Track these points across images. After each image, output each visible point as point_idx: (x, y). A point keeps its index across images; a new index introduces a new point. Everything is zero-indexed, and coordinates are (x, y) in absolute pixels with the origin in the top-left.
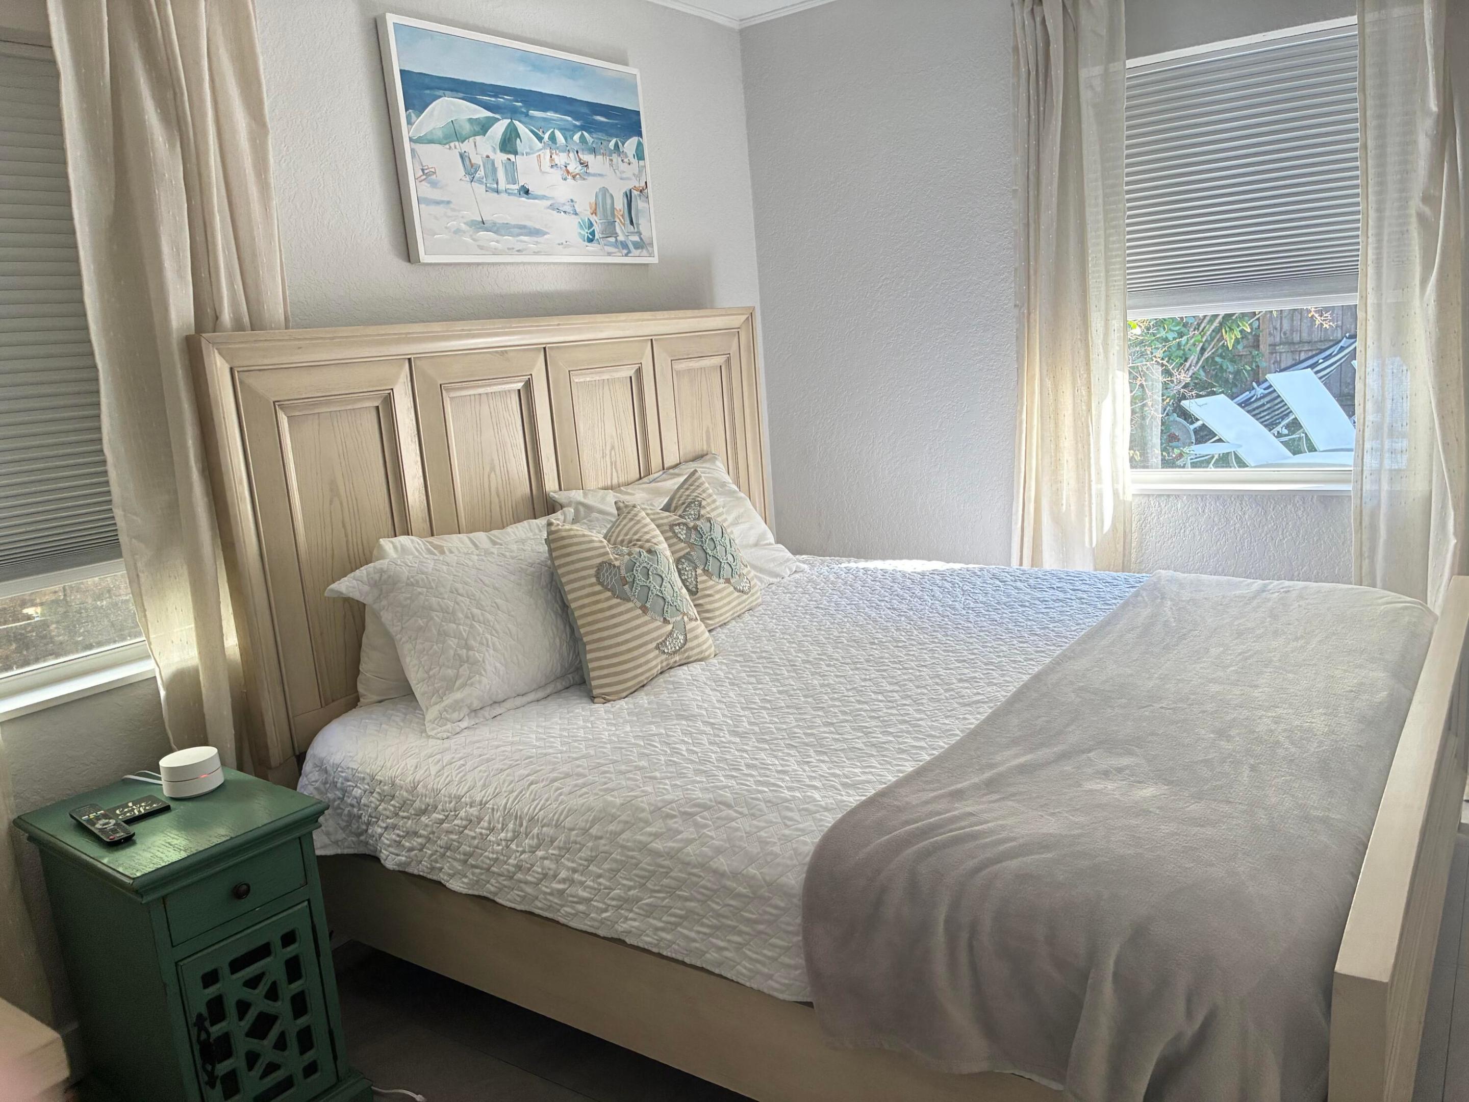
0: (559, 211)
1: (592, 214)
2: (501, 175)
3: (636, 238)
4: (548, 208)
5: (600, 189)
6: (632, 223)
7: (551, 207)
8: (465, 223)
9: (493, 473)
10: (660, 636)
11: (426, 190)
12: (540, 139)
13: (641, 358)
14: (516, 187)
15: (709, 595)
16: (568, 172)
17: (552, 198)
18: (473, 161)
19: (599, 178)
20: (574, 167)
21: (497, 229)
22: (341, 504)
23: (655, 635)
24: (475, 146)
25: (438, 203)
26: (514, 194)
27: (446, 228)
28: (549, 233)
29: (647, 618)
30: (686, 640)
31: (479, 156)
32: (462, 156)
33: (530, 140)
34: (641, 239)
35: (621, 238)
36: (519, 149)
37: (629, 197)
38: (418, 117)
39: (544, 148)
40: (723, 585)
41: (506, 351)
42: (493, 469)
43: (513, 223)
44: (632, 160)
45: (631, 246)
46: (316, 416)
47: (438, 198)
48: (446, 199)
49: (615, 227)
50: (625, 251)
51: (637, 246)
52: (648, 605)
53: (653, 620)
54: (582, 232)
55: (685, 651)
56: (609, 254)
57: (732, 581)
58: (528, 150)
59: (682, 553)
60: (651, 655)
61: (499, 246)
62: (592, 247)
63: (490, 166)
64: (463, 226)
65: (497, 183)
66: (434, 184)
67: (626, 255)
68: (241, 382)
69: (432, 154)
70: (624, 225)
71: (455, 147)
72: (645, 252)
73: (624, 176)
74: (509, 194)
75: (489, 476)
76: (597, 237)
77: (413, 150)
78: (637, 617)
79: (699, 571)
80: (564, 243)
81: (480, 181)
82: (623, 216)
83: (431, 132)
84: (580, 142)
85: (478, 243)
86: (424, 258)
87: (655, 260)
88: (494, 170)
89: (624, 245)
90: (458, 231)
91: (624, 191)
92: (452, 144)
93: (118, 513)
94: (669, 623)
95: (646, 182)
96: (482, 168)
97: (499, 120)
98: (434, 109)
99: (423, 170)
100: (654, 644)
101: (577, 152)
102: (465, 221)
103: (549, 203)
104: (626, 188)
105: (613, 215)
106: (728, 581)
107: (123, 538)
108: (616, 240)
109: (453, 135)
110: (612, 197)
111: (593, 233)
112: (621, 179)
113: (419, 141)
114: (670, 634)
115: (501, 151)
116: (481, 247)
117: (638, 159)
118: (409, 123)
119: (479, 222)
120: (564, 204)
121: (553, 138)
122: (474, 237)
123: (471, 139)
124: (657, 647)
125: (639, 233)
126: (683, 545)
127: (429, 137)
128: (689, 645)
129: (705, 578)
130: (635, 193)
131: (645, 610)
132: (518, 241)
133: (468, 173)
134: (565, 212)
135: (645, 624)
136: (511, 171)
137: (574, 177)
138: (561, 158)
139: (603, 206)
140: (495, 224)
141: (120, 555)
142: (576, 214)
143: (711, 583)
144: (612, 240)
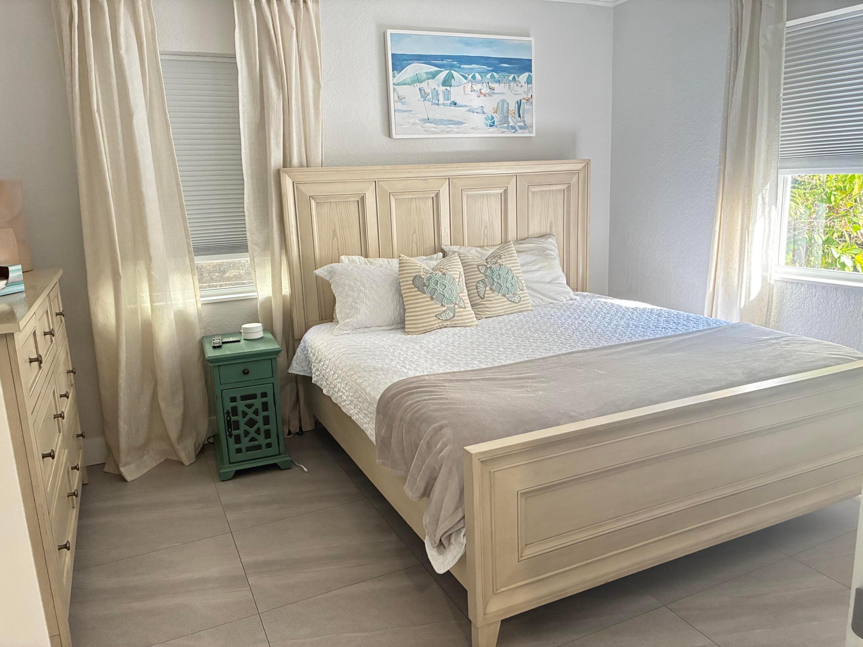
0: (473, 112)
1: (494, 113)
2: (441, 97)
3: (522, 124)
4: (467, 111)
5: (500, 101)
6: (519, 116)
7: (469, 111)
8: (419, 120)
9: (415, 234)
10: (439, 311)
11: (399, 106)
12: (466, 78)
13: (508, 184)
14: (450, 102)
15: (490, 300)
16: (481, 93)
17: (470, 106)
18: (426, 92)
19: (501, 95)
20: (485, 90)
21: (435, 122)
22: (338, 240)
23: (435, 310)
24: (428, 84)
25: (405, 111)
26: (448, 106)
27: (408, 122)
28: (465, 123)
29: (432, 302)
30: (454, 316)
31: (430, 89)
32: (420, 89)
33: (460, 79)
34: (525, 124)
35: (512, 124)
36: (453, 84)
37: (519, 104)
38: (398, 74)
39: (467, 82)
40: (501, 297)
41: (427, 179)
42: (415, 232)
43: (445, 119)
44: (523, 84)
45: (517, 128)
46: (329, 204)
47: (405, 109)
48: (410, 109)
49: (508, 118)
50: (514, 131)
51: (521, 128)
52: (434, 297)
53: (436, 304)
54: (487, 122)
55: (453, 321)
56: (503, 132)
57: (507, 296)
58: (458, 84)
59: (480, 279)
60: (432, 319)
61: (436, 130)
62: (491, 129)
63: (435, 93)
64: (417, 121)
65: (438, 101)
66: (403, 103)
67: (514, 133)
68: (297, 188)
69: (403, 90)
70: (514, 118)
71: (417, 86)
72: (526, 131)
73: (517, 93)
74: (445, 105)
75: (413, 235)
76: (496, 124)
77: (394, 89)
78: (428, 301)
79: (488, 288)
80: (475, 127)
81: (429, 100)
82: (514, 113)
83: (405, 80)
84: (491, 78)
85: (425, 129)
86: (394, 136)
87: (533, 135)
88: (438, 95)
89: (513, 128)
90: (414, 124)
91: (516, 100)
92: (415, 85)
93: (248, 234)
94: (444, 306)
95: (532, 96)
96: (431, 94)
97: (443, 71)
98: (407, 70)
99: (398, 97)
100: (434, 314)
101: (488, 83)
102: (418, 119)
103: (468, 108)
104: (518, 98)
105: (508, 113)
106: (504, 295)
107: (249, 244)
108: (508, 125)
109: (418, 80)
110: (508, 104)
111: (494, 123)
112: (515, 94)
113: (398, 84)
114: (444, 311)
115: (442, 85)
116: (426, 131)
117: (528, 84)
118: (394, 76)
119: (426, 119)
120: (477, 109)
121: (474, 77)
122: (423, 126)
123: (426, 81)
124: (436, 316)
125: (524, 121)
126: (482, 275)
127: (403, 82)
128: (454, 318)
129: (490, 292)
130: (523, 101)
131: (432, 299)
132: (447, 127)
133: (422, 97)
134: (477, 113)
135: (432, 305)
136: (447, 95)
137: (485, 95)
138: (477, 87)
139: (501, 109)
140: (435, 120)
141: (248, 252)
142: (484, 113)
143: (493, 295)
144: (506, 125)
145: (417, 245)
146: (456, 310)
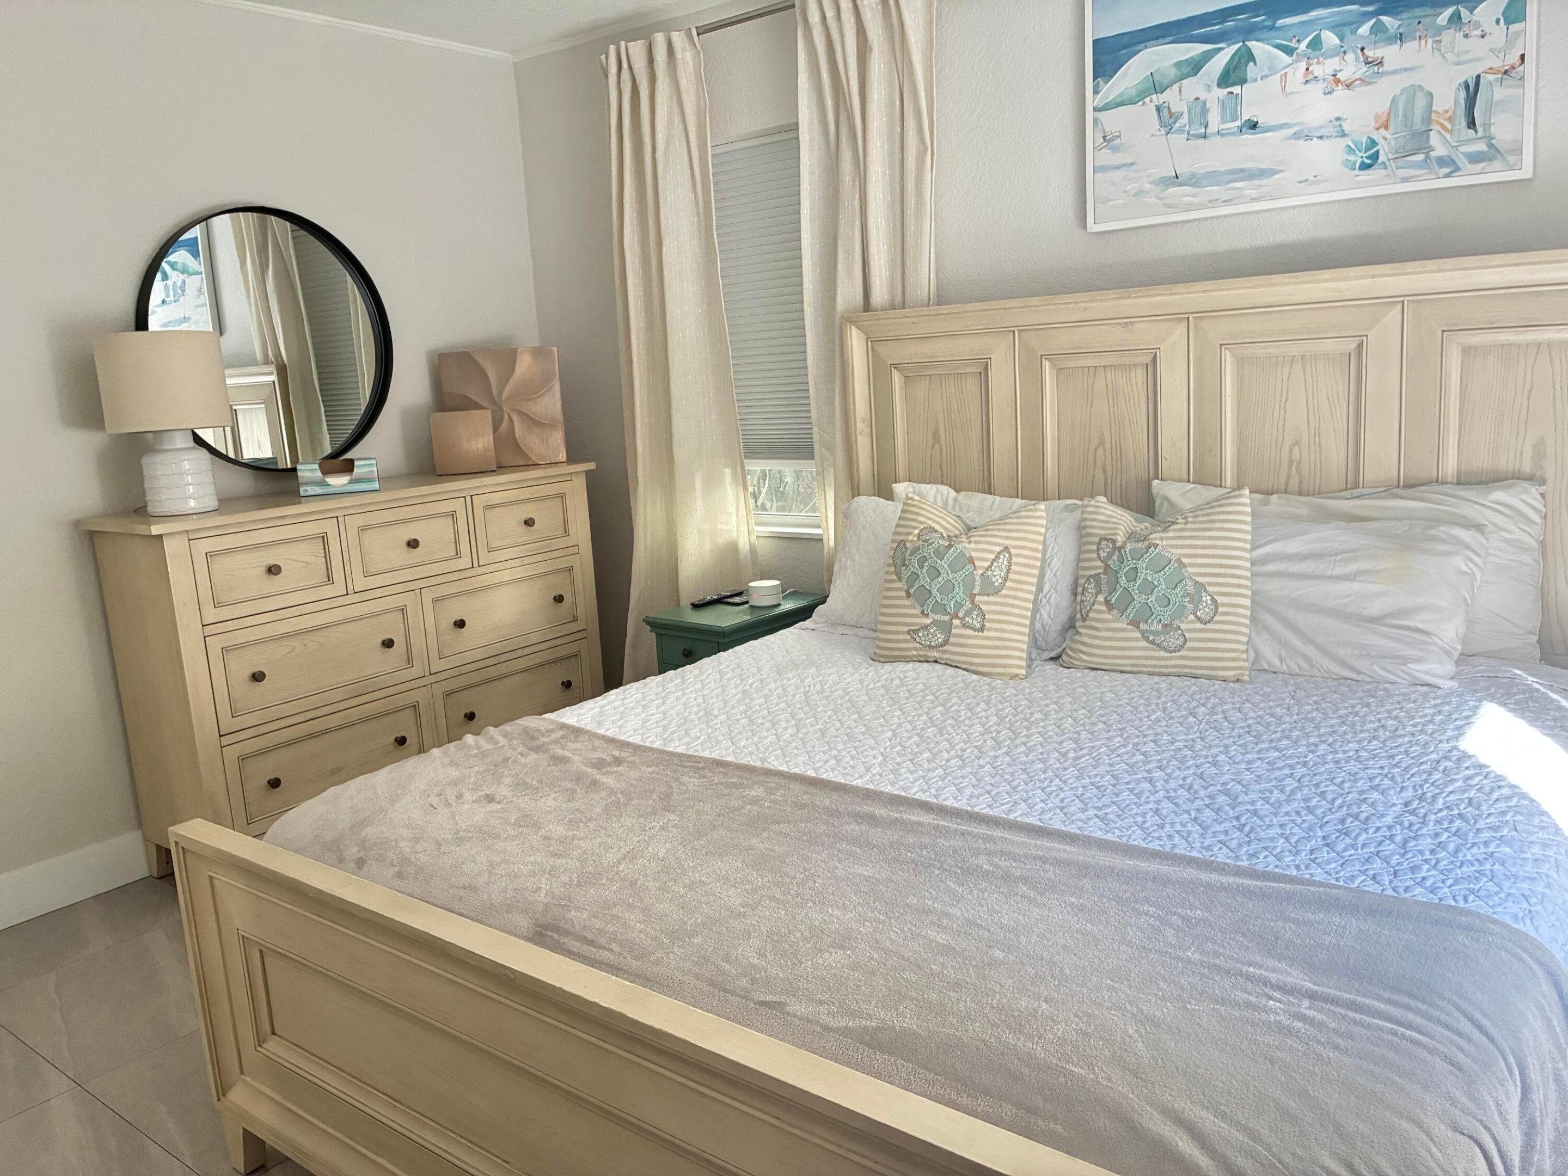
0: (1308, 137)
1: (1378, 129)
2: (1214, 116)
3: (1481, 147)
4: (1289, 138)
5: (1403, 91)
6: (1472, 124)
7: (1296, 136)
8: (1151, 183)
9: (1101, 448)
10: (914, 624)
11: (1107, 157)
12: (1289, 51)
14: (1238, 123)
15: (1096, 629)
16: (1338, 81)
17: (1301, 123)
18: (1173, 111)
19: (1405, 74)
20: (1351, 71)
21: (1194, 181)
22: (941, 449)
23: (908, 620)
24: (1180, 91)
25: (1117, 167)
26: (1233, 134)
27: (1124, 192)
28: (1281, 171)
29: (907, 602)
30: (946, 642)
31: (1185, 102)
32: (1158, 109)
33: (1272, 58)
34: (1491, 146)
35: (1440, 150)
36: (1250, 75)
37: (1472, 92)
38: (1106, 83)
39: (1296, 61)
40: (1125, 626)
41: (1131, 323)
42: (1101, 443)
43: (1222, 169)
45: (1463, 162)
46: (928, 378)
47: (1118, 163)
48: (1130, 161)
49: (1428, 137)
50: (1446, 170)
51: (1475, 158)
52: (912, 591)
53: (912, 607)
54: (1352, 158)
55: (945, 652)
56: (1405, 180)
57: (1142, 626)
58: (1266, 72)
59: (1093, 572)
60: (901, 637)
61: (1195, 200)
62: (1365, 176)
63: (1198, 110)
64: (1147, 186)
65: (1206, 127)
66: (1116, 149)
67: (1447, 176)
69: (1116, 119)
70: (1451, 132)
71: (1151, 101)
72: (1497, 164)
73: (1463, 58)
74: (1223, 135)
75: (1096, 450)
76: (1382, 158)
77: (1096, 120)
78: (900, 598)
79: (1101, 598)
80: (1311, 178)
81: (1180, 131)
82: (1450, 119)
83: (1121, 94)
84: (1371, 33)
85: (1166, 202)
86: (1092, 227)
87: (1526, 172)
88: (1204, 110)
89: (1442, 162)
90: (1140, 192)
91: (1463, 79)
92: (1147, 100)
94: (927, 616)
95: (1523, 57)
96: (1186, 116)
97: (1222, 49)
98: (1128, 68)
99: (1104, 137)
100: (906, 629)
101: (1362, 49)
102: (1151, 179)
103: (1292, 131)
104: (1468, 73)
105: (1427, 120)
106: (1135, 623)
107: (817, 447)
108: (1428, 157)
109: (1155, 86)
110: (1430, 95)
111: (1375, 157)
112: (1457, 64)
113: (1106, 108)
114: (926, 627)
115: (1219, 85)
116: (1168, 206)
117: (1509, 22)
118: (1096, 92)
119: (1170, 178)
120: (1321, 127)
121: (1316, 44)
122: (1161, 195)
123: (1176, 87)
124: (908, 632)
125: (1489, 138)
127: (1118, 100)
128: (946, 648)
130: (1487, 78)
131: (908, 595)
132: (1226, 190)
133: (1162, 124)
134: (1321, 138)
135: (905, 607)
136: (1231, 108)
137: (1348, 86)
138: (1323, 69)
139: (1405, 115)
140: (1193, 175)
141: (813, 459)
142: (1343, 135)
143: (1107, 616)
144: (1421, 157)
145: (1105, 472)
146: (954, 631)
